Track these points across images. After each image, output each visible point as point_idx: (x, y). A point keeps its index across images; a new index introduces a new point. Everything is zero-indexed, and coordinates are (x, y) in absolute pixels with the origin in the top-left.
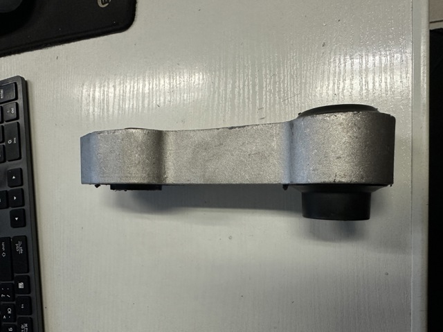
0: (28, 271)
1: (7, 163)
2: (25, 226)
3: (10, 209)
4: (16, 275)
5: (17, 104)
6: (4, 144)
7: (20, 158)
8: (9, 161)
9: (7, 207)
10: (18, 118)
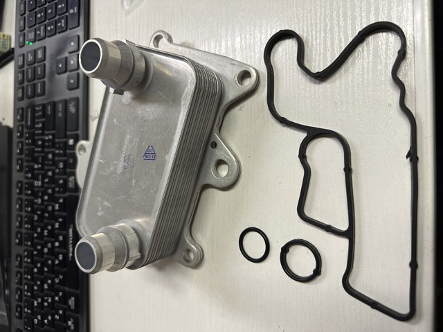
0: (77, 129)
1: (68, 31)
2: (77, 87)
3: (68, 73)
4: (68, 133)
6: (67, 14)
7: (78, 26)
8: (70, 29)
9: (66, 71)
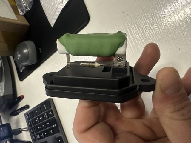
5: (52, 110)
10: (53, 115)
